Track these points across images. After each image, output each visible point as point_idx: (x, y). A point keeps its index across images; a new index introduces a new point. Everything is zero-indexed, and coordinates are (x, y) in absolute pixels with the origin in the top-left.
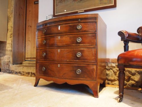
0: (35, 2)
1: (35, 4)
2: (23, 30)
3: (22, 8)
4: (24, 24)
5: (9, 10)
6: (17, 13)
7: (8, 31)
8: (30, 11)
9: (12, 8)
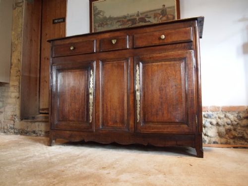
0: (54, 20)
1: (54, 23)
3: (34, 30)
5: (13, 33)
6: (27, 38)
7: (12, 67)
8: (47, 35)
9: (20, 30)
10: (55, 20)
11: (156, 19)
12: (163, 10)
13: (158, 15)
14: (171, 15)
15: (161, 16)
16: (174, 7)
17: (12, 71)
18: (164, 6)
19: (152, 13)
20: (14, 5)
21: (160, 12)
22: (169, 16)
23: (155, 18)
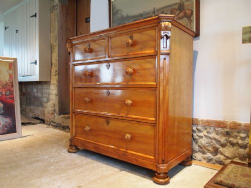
1: (86, 22)
9: (56, 32)
10: (88, 18)
12: (180, 5)
13: (175, 11)
14: (189, 9)
15: (178, 12)
19: (168, 8)
20: (52, 8)
21: (176, 7)
22: (187, 11)
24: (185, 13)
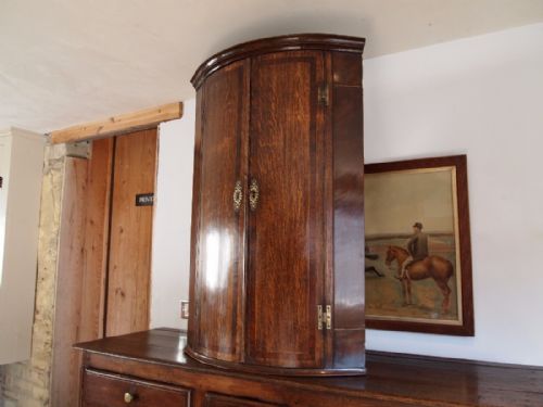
1: (138, 204)
2: (98, 306)
3: (92, 222)
4: (99, 282)
5: (42, 233)
6: (72, 248)
7: (38, 317)
8: (122, 231)
9: (55, 229)
10: (142, 195)
11: (394, 264)
12: (415, 241)
13: (401, 255)
14: (441, 259)
15: (410, 259)
16: (452, 235)
17: (36, 330)
18: (418, 226)
19: (381, 242)
20: (47, 163)
21: (404, 244)
22: (436, 263)
23: (389, 260)
24: (430, 267)
